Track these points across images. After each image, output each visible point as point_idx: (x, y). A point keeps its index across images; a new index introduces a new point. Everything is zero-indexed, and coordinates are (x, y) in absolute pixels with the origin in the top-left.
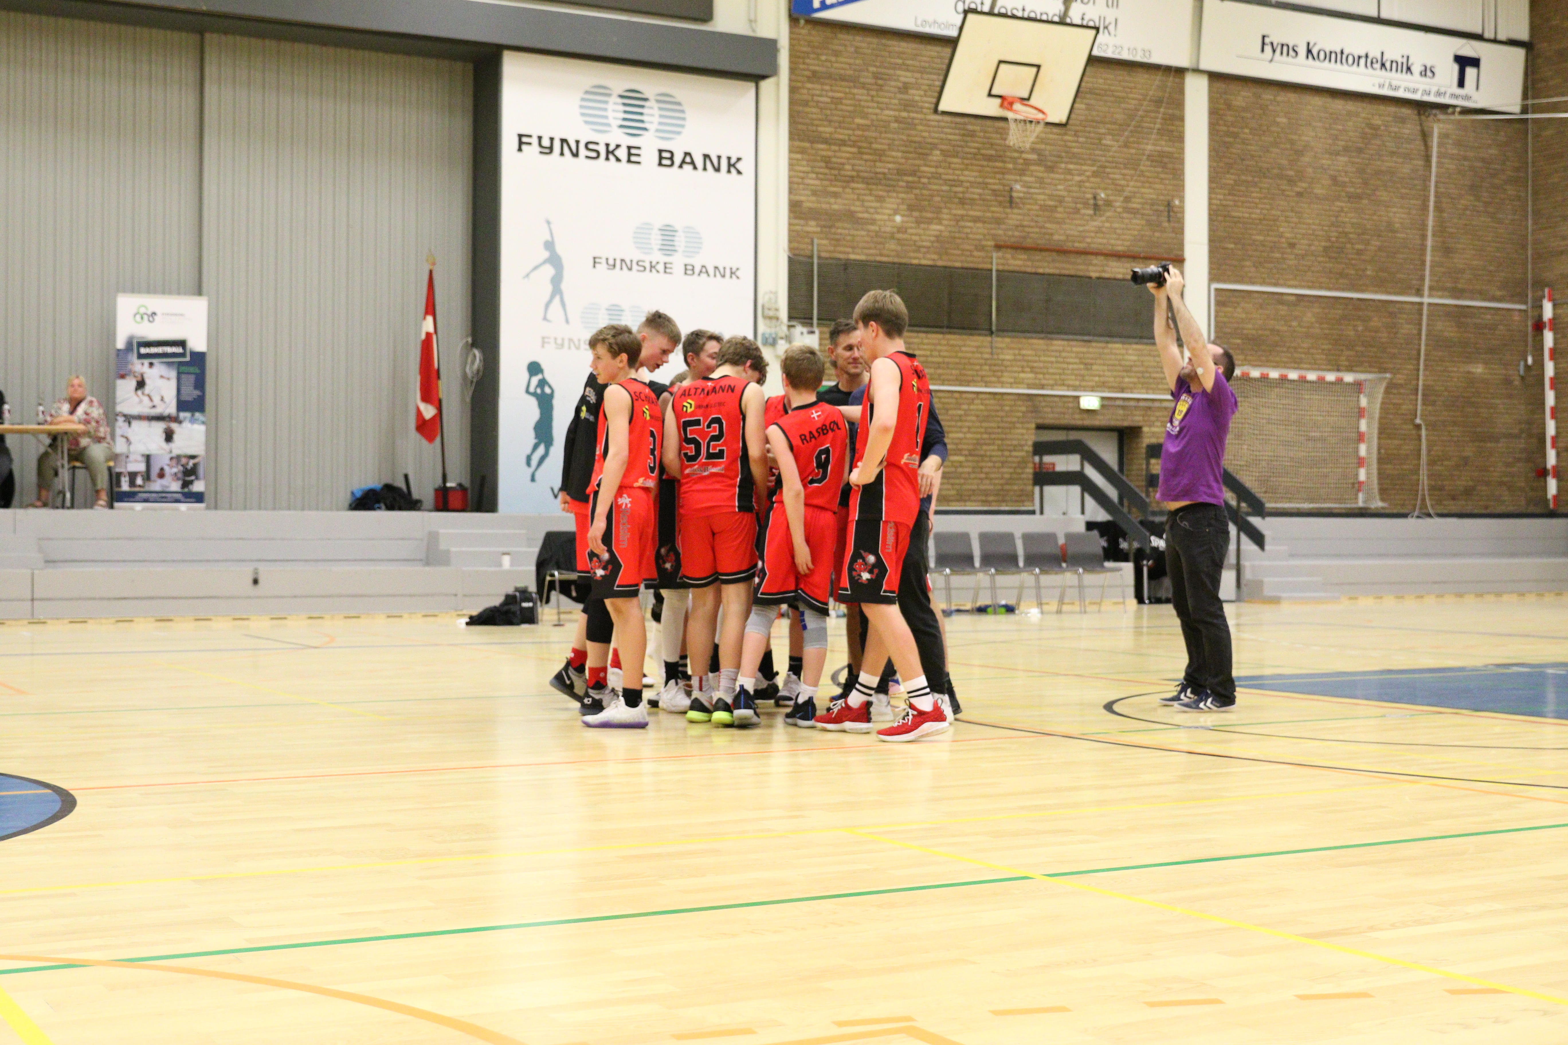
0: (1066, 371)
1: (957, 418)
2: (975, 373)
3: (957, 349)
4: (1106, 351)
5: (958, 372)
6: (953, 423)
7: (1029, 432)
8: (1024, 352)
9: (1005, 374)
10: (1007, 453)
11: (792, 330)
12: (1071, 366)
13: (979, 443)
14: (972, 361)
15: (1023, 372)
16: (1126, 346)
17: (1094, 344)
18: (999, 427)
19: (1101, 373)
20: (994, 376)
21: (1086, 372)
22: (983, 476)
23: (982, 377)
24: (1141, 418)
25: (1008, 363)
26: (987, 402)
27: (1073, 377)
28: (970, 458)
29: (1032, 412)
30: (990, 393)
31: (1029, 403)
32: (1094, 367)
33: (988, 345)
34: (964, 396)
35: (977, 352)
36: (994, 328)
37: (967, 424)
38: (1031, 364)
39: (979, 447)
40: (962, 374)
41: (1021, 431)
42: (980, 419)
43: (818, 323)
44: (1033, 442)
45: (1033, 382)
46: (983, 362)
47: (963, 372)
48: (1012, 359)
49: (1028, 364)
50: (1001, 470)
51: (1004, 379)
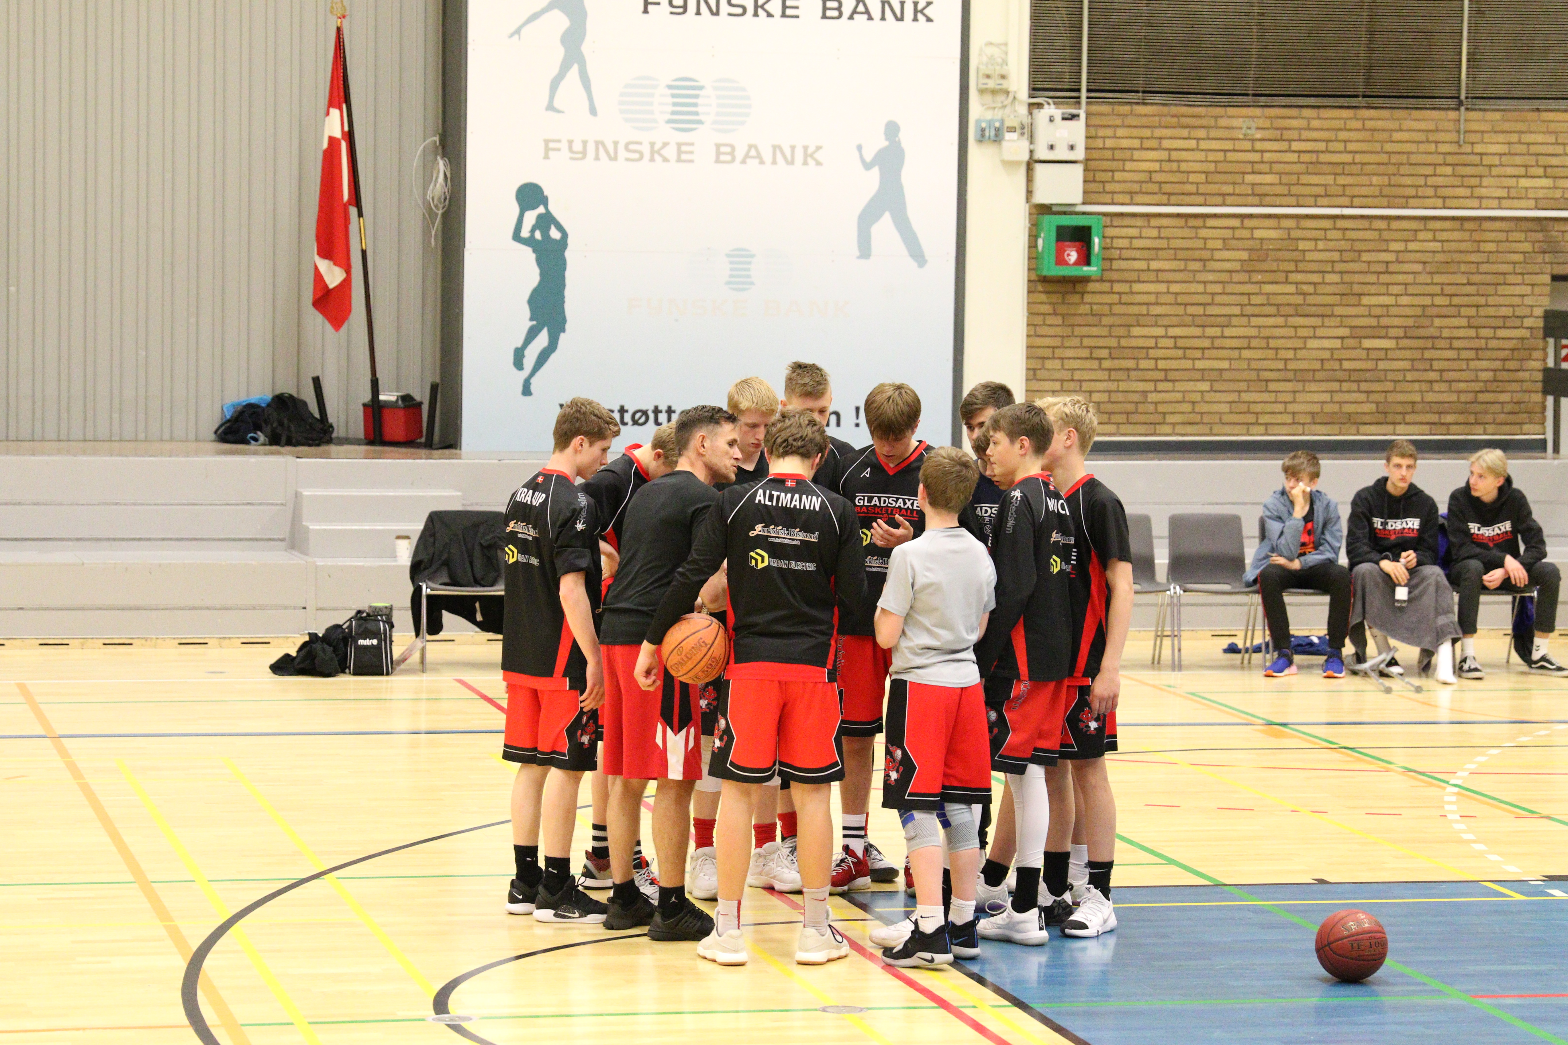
1: (1381, 268)
2: (1421, 181)
5: (1385, 180)
6: (1372, 278)
7: (1537, 290)
8: (1526, 138)
9: (1486, 181)
10: (1484, 332)
11: (1036, 111)
13: (1425, 313)
14: (1414, 159)
15: (1526, 176)
18: (1469, 284)
20: (1462, 186)
22: (1434, 376)
23: (1436, 187)
25: (1496, 160)
26: (1444, 236)
28: (1404, 343)
29: (1544, 252)
30: (1453, 218)
31: (1540, 236)
33: (1451, 126)
34: (1395, 225)
35: (1428, 141)
36: (1463, 96)
37: (1401, 278)
38: (1543, 160)
39: (1426, 322)
40: (1392, 183)
41: (1518, 290)
42: (1429, 268)
43: (1088, 98)
44: (1546, 311)
45: (1550, 196)
46: (1439, 159)
47: (1395, 180)
48: (1502, 152)
49: (1537, 161)
50: (1473, 364)
51: (1483, 192)
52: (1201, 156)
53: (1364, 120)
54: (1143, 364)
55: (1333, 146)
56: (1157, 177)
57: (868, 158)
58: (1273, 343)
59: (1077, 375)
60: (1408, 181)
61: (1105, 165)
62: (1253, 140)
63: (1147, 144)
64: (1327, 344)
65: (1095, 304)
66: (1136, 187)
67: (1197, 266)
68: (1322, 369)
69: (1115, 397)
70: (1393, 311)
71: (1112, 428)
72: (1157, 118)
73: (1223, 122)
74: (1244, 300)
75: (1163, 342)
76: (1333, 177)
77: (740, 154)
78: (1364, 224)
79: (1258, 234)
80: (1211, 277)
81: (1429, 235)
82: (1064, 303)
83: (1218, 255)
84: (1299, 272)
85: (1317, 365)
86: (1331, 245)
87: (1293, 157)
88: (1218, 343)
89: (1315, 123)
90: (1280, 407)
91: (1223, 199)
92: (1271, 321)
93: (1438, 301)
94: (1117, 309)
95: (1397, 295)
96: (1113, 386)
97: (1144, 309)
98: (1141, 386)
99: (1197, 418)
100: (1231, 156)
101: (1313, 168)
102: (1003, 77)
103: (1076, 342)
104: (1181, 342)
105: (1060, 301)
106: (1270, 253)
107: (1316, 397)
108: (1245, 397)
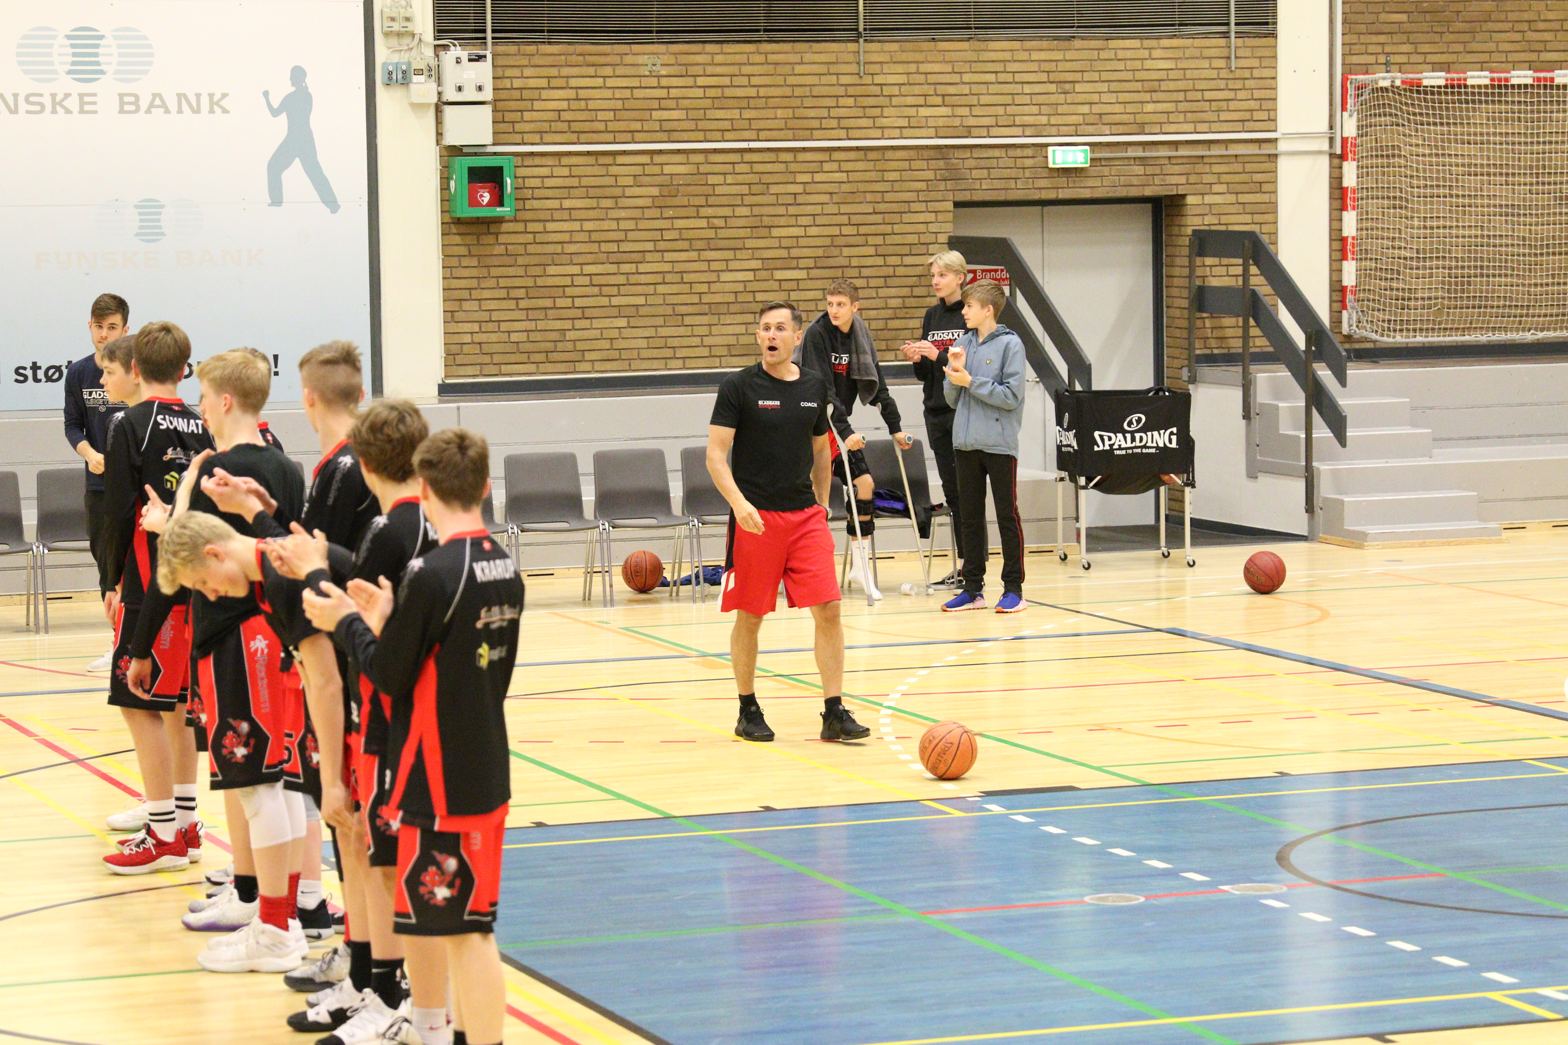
0: (1019, 100)
1: (790, 199)
2: (824, 113)
3: (787, 69)
4: (1104, 55)
5: (789, 113)
6: (781, 210)
7: (941, 217)
8: (924, 68)
9: (886, 112)
10: (891, 260)
11: (442, 53)
12: (1027, 89)
13: (834, 243)
14: (816, 91)
15: (926, 105)
16: (1147, 43)
17: (1077, 43)
18: (875, 213)
19: (1095, 98)
20: (864, 117)
21: (1061, 98)
23: (839, 118)
24: (1182, 180)
25: (895, 90)
26: (849, 166)
27: (1035, 110)
28: (815, 273)
29: (945, 180)
30: (858, 149)
31: (941, 164)
32: (1078, 88)
33: (851, 58)
34: (801, 157)
35: (829, 74)
36: (861, 28)
37: (809, 209)
38: (941, 89)
39: (835, 251)
40: (796, 116)
41: (921, 217)
42: (836, 198)
43: (493, 38)
44: (950, 238)
45: (950, 124)
46: (841, 91)
47: (799, 112)
48: (902, 82)
49: (935, 90)
50: (883, 292)
51: (885, 122)
52: (608, 93)
53: (766, 54)
54: (560, 302)
55: (737, 81)
56: (566, 116)
57: (276, 104)
58: (687, 278)
59: (495, 316)
60: (812, 113)
61: (514, 105)
62: (659, 77)
63: (555, 83)
64: (740, 276)
65: (509, 244)
66: (545, 126)
67: (609, 203)
68: (736, 302)
69: (533, 336)
70: (803, 242)
71: (532, 368)
72: (563, 57)
73: (629, 59)
74: (657, 235)
75: (578, 280)
76: (738, 111)
77: (144, 104)
78: (771, 156)
79: (667, 169)
80: (623, 214)
81: (835, 166)
82: (479, 244)
83: (629, 192)
84: (710, 206)
85: (731, 298)
86: (740, 178)
87: (699, 93)
88: (634, 279)
89: (719, 59)
90: (696, 341)
91: (632, 135)
92: (684, 256)
93: (846, 230)
94: (531, 249)
95: (805, 226)
96: (531, 325)
97: (558, 248)
98: (558, 325)
99: (615, 354)
100: (638, 93)
101: (719, 102)
102: (407, 19)
103: (492, 283)
104: (596, 280)
105: (476, 242)
106: (680, 188)
107: (730, 330)
108: (663, 332)
